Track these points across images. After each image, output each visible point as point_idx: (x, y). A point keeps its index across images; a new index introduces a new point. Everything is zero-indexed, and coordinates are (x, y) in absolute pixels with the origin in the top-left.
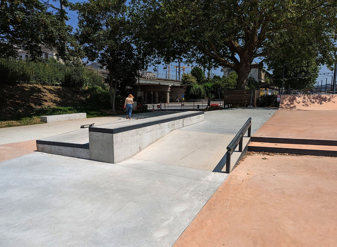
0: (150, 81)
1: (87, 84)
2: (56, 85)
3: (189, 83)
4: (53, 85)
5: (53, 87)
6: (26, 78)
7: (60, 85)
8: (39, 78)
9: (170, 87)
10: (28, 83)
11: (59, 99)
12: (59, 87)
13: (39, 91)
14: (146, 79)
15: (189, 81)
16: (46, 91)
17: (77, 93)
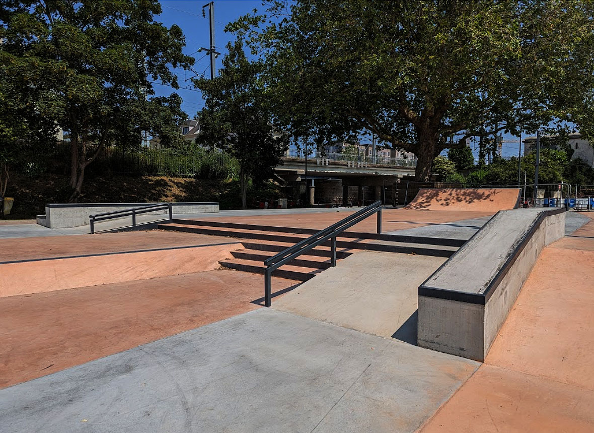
0: (358, 169)
1: (231, 175)
2: (190, 177)
3: (439, 172)
4: (186, 177)
5: (185, 179)
6: (152, 170)
7: (194, 177)
8: (168, 169)
9: (400, 178)
10: (155, 175)
11: (184, 194)
12: (193, 179)
13: (166, 184)
14: (349, 166)
15: (439, 169)
16: (172, 184)
17: (213, 186)
